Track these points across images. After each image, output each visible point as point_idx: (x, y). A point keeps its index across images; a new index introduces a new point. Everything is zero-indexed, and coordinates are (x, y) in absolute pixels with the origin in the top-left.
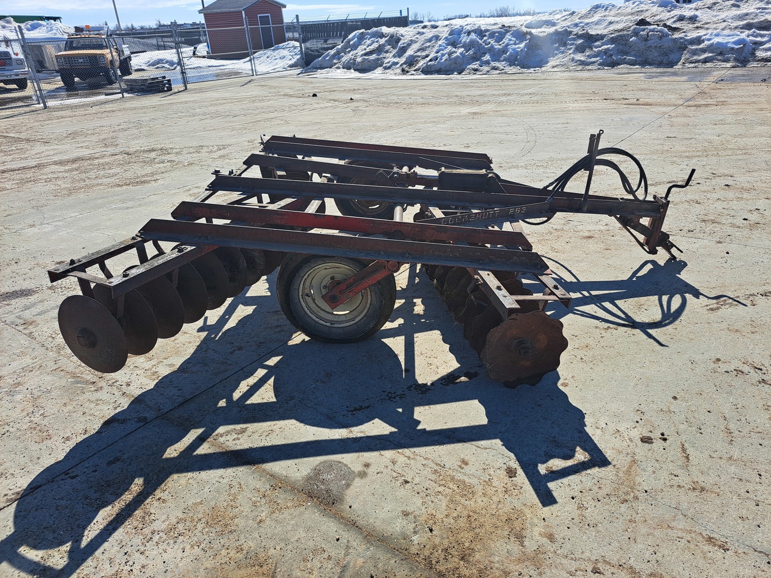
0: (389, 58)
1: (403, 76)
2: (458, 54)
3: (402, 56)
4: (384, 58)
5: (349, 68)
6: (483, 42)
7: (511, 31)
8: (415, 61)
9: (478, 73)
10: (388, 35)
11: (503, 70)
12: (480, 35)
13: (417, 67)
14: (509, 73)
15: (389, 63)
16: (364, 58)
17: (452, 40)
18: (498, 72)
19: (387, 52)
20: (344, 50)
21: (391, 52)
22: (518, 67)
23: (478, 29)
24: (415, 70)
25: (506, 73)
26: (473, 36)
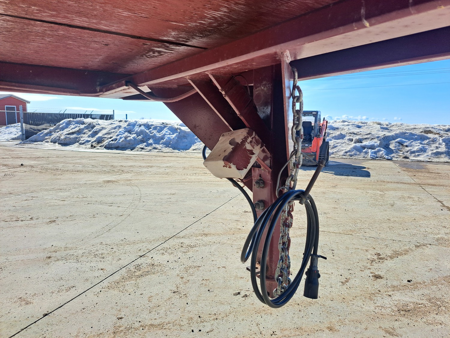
0: (85, 137)
1: (91, 149)
2: (131, 138)
3: (94, 137)
4: (82, 137)
5: (55, 142)
6: (149, 132)
7: (168, 126)
8: (103, 141)
9: (143, 150)
10: (87, 123)
11: (161, 149)
12: (148, 127)
13: (102, 144)
14: (164, 152)
15: (83, 140)
16: (66, 137)
17: (129, 129)
18: (157, 150)
19: (84, 133)
20: (54, 131)
21: (87, 134)
22: (171, 148)
23: (146, 124)
24: (100, 146)
25: (162, 152)
26: (143, 128)
